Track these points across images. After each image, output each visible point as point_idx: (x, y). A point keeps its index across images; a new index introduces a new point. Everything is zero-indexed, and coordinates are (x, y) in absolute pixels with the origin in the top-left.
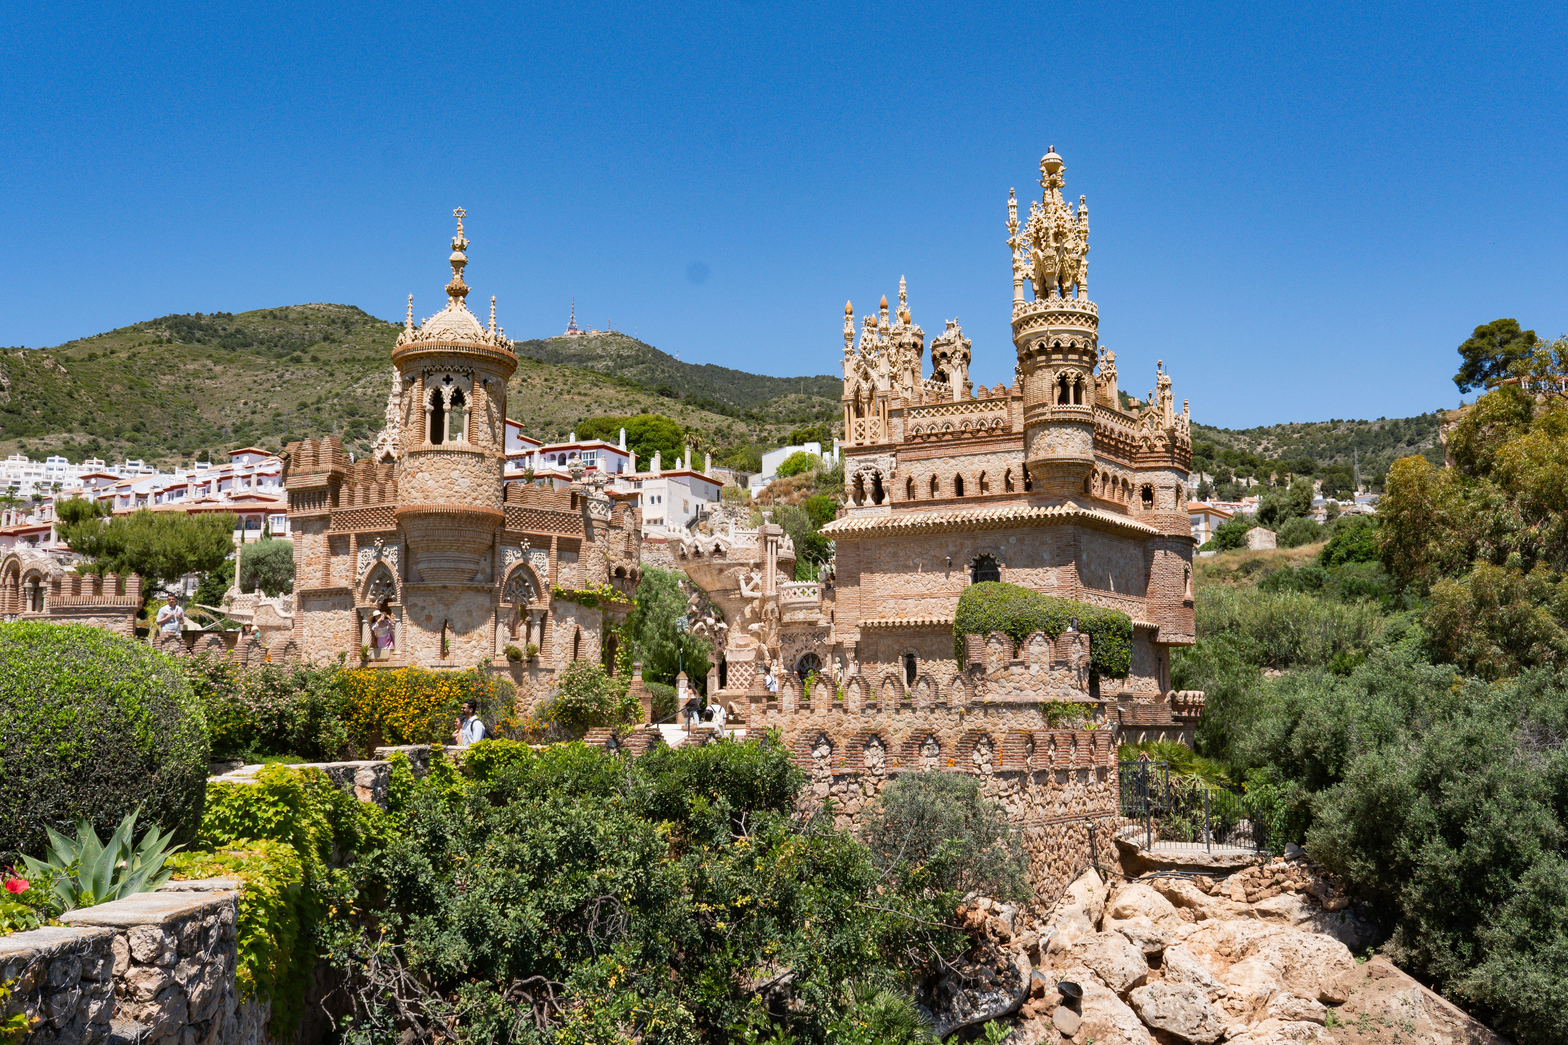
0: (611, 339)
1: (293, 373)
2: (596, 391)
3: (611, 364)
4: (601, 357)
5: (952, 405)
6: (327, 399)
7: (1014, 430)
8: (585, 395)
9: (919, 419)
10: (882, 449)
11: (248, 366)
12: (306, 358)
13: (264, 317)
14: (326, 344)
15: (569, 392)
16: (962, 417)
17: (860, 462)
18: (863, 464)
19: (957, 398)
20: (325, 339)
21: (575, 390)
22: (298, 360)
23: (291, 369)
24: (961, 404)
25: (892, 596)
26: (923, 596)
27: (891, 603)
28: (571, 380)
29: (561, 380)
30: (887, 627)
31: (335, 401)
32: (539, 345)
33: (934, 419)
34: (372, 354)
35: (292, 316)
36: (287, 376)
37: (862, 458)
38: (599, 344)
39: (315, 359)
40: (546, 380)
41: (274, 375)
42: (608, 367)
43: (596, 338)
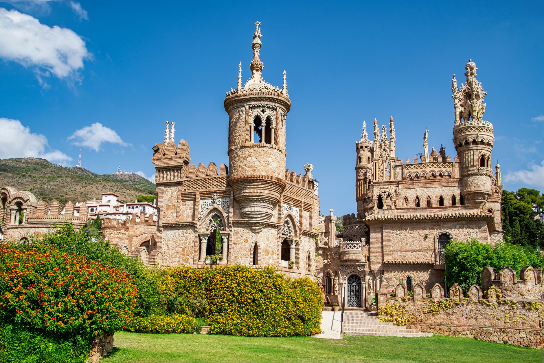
0: (132, 175)
1: (22, 180)
2: (128, 192)
3: (131, 183)
4: (128, 181)
5: (425, 164)
6: (34, 189)
7: (456, 177)
8: (124, 192)
9: (410, 170)
10: (391, 183)
11: (6, 176)
12: (27, 176)
13: (13, 161)
14: (34, 171)
15: (118, 191)
16: (430, 169)
17: (381, 188)
18: (382, 190)
19: (427, 160)
20: (34, 169)
21: (121, 191)
22: (24, 176)
23: (22, 178)
24: (430, 163)
25: (399, 250)
26: (414, 251)
27: (399, 253)
28: (119, 187)
29: (116, 187)
30: (396, 263)
31: (37, 190)
32: (108, 176)
33: (417, 170)
34: (51, 175)
35: (23, 161)
36: (20, 181)
37: (382, 187)
38: (128, 177)
39: (30, 176)
40: (111, 187)
41: (15, 180)
42: (130, 184)
43: (127, 175)
